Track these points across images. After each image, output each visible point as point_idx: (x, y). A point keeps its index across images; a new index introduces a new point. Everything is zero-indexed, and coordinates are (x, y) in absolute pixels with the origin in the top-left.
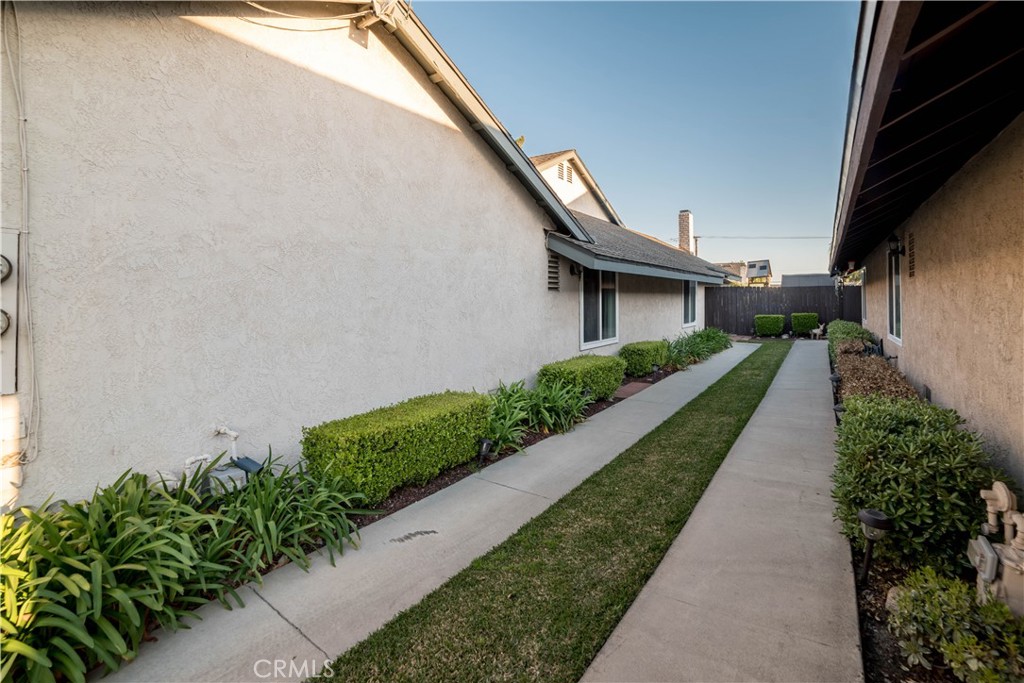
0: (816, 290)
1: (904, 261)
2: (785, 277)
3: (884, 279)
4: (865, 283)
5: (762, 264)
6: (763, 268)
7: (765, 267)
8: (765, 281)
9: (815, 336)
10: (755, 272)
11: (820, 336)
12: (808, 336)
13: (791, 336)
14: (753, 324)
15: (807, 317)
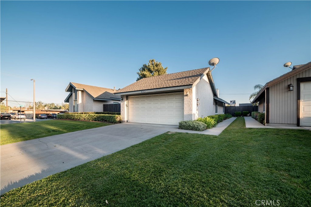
0: (248, 107)
2: (240, 104)
3: (262, 103)
4: (260, 104)
5: (234, 101)
7: (234, 102)
8: (234, 105)
9: (248, 116)
10: (232, 103)
11: (249, 116)
12: (246, 116)
13: (243, 116)
14: (234, 114)
15: (246, 112)
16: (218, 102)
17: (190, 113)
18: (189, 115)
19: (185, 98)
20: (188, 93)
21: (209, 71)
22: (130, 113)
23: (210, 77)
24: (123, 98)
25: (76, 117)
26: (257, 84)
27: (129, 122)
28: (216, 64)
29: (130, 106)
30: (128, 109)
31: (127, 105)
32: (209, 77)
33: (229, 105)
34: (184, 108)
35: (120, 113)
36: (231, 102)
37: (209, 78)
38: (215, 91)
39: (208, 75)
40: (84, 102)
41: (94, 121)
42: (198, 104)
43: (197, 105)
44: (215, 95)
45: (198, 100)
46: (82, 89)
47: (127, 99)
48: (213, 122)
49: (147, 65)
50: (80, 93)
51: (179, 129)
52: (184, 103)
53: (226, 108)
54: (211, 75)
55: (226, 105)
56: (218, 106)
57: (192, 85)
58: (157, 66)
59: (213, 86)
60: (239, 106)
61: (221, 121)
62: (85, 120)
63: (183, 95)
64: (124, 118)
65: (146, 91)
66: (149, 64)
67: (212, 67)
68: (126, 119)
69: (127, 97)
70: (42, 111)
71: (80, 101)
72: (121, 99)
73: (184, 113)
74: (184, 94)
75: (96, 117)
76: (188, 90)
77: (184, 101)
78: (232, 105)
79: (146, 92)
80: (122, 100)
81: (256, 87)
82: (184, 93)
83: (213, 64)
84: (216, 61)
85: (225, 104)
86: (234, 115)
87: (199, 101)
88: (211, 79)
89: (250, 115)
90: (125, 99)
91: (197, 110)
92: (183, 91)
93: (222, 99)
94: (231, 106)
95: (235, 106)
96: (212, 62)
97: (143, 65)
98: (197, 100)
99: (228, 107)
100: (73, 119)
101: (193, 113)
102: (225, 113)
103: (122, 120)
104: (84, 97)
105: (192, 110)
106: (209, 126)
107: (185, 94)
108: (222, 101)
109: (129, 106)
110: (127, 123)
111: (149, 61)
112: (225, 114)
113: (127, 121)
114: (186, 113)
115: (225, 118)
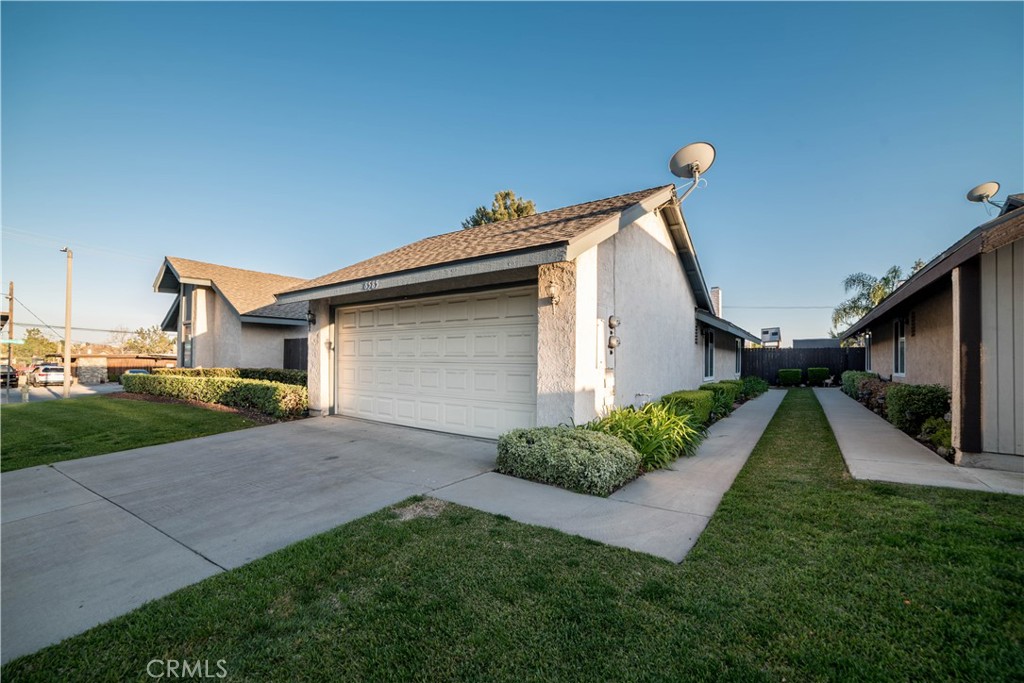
0: (827, 351)
1: (908, 328)
2: (795, 342)
3: (890, 339)
4: (873, 341)
5: (773, 331)
6: (775, 334)
7: (776, 334)
8: (776, 344)
9: (827, 385)
10: (768, 337)
11: (831, 385)
12: (821, 385)
13: (808, 385)
14: (777, 376)
15: (818, 371)
16: (713, 335)
17: (564, 387)
18: (559, 395)
19: (542, 310)
20: (554, 290)
21: (671, 201)
22: (346, 375)
23: (680, 230)
24: (314, 315)
25: (168, 385)
26: (855, 272)
27: (339, 415)
28: (702, 169)
29: (346, 350)
30: (336, 361)
31: (330, 343)
32: (674, 228)
33: (757, 346)
34: (536, 364)
35: (306, 377)
36: (765, 332)
37: (676, 234)
38: (701, 290)
39: (667, 214)
40: (216, 331)
41: (222, 404)
42: (614, 342)
43: (610, 346)
44: (702, 303)
45: (614, 323)
46: (208, 284)
47: (332, 320)
48: (679, 428)
49: (489, 210)
50: (200, 297)
51: (498, 471)
52: (540, 336)
53: (745, 352)
54: (681, 220)
55: (749, 344)
56: (716, 347)
57: (567, 243)
58: (522, 212)
59: (695, 270)
60: (792, 347)
61: (724, 415)
62: (195, 398)
63: (534, 300)
64: (318, 398)
65: (377, 281)
66: (497, 205)
67: (683, 184)
68: (324, 402)
69: (332, 309)
70: (137, 357)
71: (201, 324)
72: (307, 317)
73: (539, 386)
74: (540, 296)
75: (228, 390)
76: (555, 275)
77: (539, 326)
78: (767, 344)
79: (380, 284)
80: (313, 321)
81: (851, 281)
82: (537, 289)
83: (689, 172)
84: (702, 155)
85: (743, 340)
86: (776, 382)
87: (618, 331)
88: (683, 235)
89: (837, 383)
90: (322, 318)
91: (608, 370)
92: (535, 281)
93: (729, 323)
94: (764, 348)
95: (777, 347)
96: (684, 164)
97: (477, 212)
98: (611, 326)
99: (754, 350)
100: (160, 395)
101: (578, 387)
102: (743, 376)
103: (312, 404)
104: (218, 312)
105: (573, 375)
106: (652, 455)
107: (542, 294)
108: (731, 330)
109: (340, 347)
110: (332, 419)
111: (496, 196)
112: (742, 381)
113: (332, 411)
114: (546, 384)
115: (743, 397)
